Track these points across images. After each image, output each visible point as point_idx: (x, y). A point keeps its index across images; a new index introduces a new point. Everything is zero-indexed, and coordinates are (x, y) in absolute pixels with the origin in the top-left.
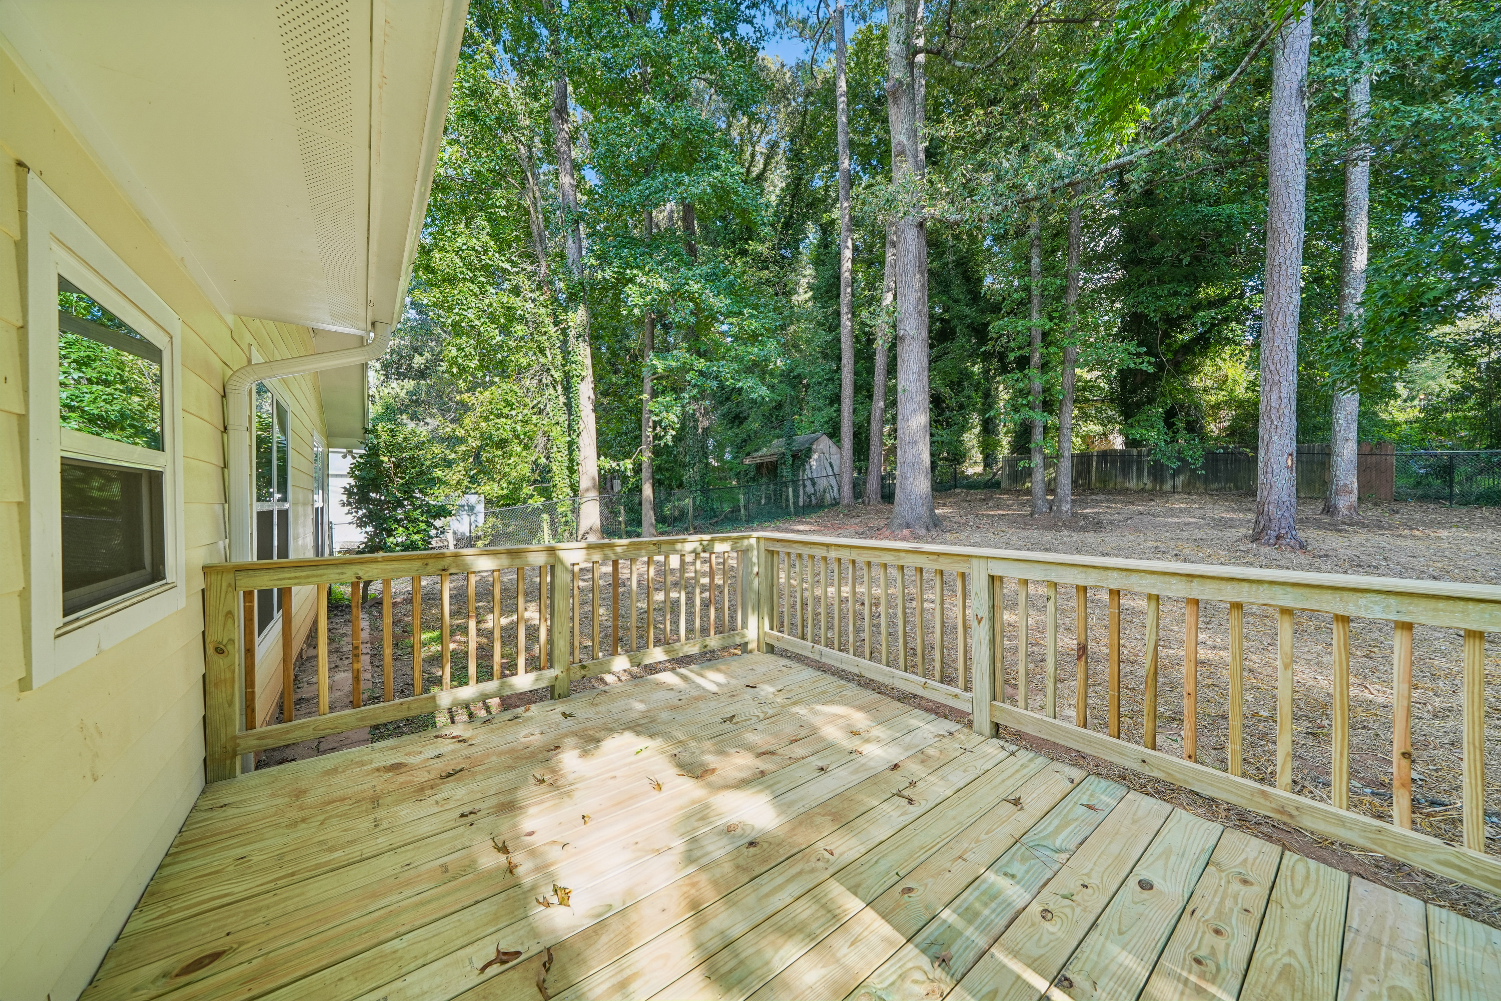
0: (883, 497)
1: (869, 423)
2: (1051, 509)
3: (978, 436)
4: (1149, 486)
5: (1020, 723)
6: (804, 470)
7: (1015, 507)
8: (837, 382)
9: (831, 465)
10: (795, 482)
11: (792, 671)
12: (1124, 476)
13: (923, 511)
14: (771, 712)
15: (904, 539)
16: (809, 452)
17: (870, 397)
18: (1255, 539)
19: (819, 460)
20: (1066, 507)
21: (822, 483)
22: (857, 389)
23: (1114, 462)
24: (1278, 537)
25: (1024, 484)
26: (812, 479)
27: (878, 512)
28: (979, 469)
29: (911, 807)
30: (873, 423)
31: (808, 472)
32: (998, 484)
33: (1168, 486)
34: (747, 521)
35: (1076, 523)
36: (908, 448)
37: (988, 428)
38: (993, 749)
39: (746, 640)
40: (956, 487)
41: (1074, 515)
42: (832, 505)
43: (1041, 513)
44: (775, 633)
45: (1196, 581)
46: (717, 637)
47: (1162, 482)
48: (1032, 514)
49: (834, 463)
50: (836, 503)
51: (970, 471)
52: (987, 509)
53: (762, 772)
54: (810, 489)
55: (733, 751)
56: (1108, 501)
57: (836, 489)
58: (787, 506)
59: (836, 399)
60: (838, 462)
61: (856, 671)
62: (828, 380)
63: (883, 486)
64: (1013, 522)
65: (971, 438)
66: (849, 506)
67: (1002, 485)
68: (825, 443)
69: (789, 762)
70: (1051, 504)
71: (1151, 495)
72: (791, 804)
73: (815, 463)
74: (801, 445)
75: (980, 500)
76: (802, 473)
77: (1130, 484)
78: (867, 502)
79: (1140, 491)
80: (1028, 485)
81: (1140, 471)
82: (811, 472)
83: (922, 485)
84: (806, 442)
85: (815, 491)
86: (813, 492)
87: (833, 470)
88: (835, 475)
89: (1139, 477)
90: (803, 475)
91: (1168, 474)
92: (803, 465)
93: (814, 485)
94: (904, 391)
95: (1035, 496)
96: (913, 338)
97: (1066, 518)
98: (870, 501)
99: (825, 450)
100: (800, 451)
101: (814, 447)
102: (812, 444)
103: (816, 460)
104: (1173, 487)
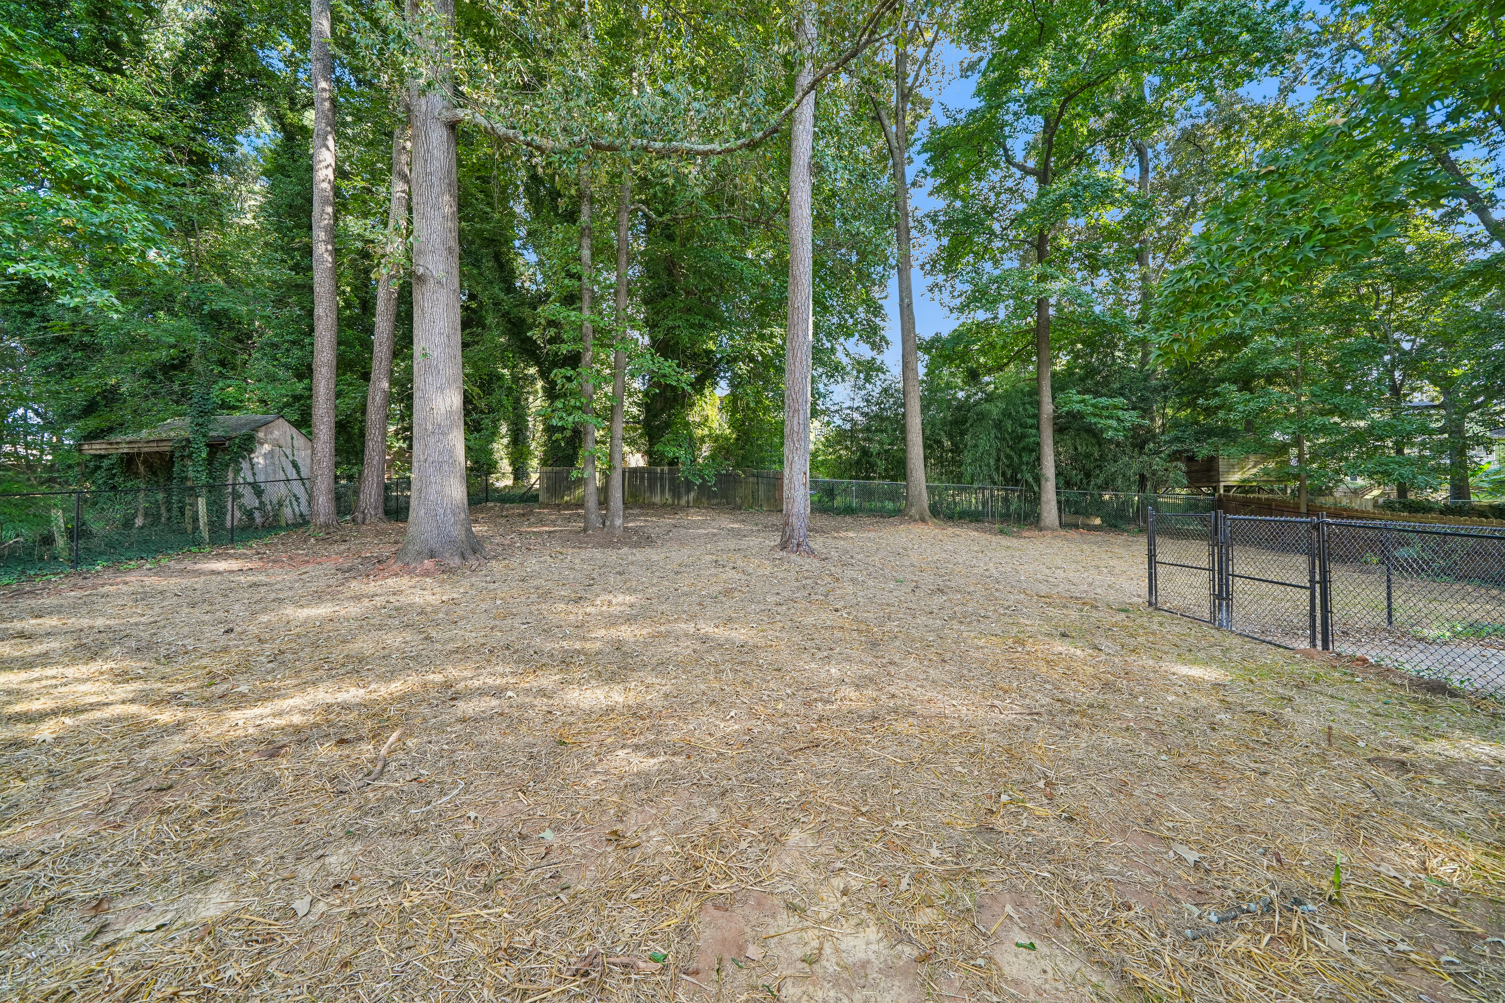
0: (387, 513)
1: (364, 412)
2: (604, 523)
3: (507, 447)
4: (670, 501)
6: (238, 471)
7: (559, 522)
8: (308, 348)
9: (295, 465)
10: (214, 489)
12: (651, 492)
13: (457, 532)
16: (248, 443)
17: (366, 377)
18: (783, 547)
19: (269, 455)
20: (618, 522)
21: (276, 491)
22: (343, 365)
23: (642, 479)
24: (798, 545)
25: (562, 497)
26: (254, 485)
27: (378, 534)
28: (509, 482)
30: (371, 409)
31: (246, 473)
32: (535, 498)
33: (683, 502)
34: (75, 562)
35: (628, 539)
36: (432, 440)
37: (518, 439)
40: (487, 500)
41: (626, 529)
42: (296, 526)
43: (594, 529)
47: (679, 498)
48: (585, 530)
49: (300, 462)
50: (302, 522)
51: (500, 484)
52: (529, 526)
54: (249, 500)
56: (643, 515)
57: (303, 500)
58: (196, 528)
59: (305, 372)
60: (309, 461)
62: (294, 343)
63: (387, 499)
64: (567, 539)
65: (500, 448)
66: (327, 526)
67: (540, 499)
68: (282, 432)
70: (604, 518)
71: (674, 509)
73: (261, 460)
74: (234, 430)
75: (519, 515)
76: (231, 476)
77: (657, 499)
78: (359, 520)
79: (664, 506)
80: (566, 498)
81: (663, 487)
82: (254, 474)
83: (455, 494)
84: (245, 425)
85: (261, 503)
86: (257, 505)
87: (298, 472)
88: (301, 479)
89: (663, 492)
90: (235, 479)
91: (683, 490)
92: (237, 463)
93: (259, 493)
94: (425, 355)
95: (587, 510)
96: (439, 282)
97: (618, 533)
98: (364, 519)
99: (282, 442)
100: (230, 439)
101: (261, 435)
102: (256, 429)
103: (265, 456)
104: (688, 502)
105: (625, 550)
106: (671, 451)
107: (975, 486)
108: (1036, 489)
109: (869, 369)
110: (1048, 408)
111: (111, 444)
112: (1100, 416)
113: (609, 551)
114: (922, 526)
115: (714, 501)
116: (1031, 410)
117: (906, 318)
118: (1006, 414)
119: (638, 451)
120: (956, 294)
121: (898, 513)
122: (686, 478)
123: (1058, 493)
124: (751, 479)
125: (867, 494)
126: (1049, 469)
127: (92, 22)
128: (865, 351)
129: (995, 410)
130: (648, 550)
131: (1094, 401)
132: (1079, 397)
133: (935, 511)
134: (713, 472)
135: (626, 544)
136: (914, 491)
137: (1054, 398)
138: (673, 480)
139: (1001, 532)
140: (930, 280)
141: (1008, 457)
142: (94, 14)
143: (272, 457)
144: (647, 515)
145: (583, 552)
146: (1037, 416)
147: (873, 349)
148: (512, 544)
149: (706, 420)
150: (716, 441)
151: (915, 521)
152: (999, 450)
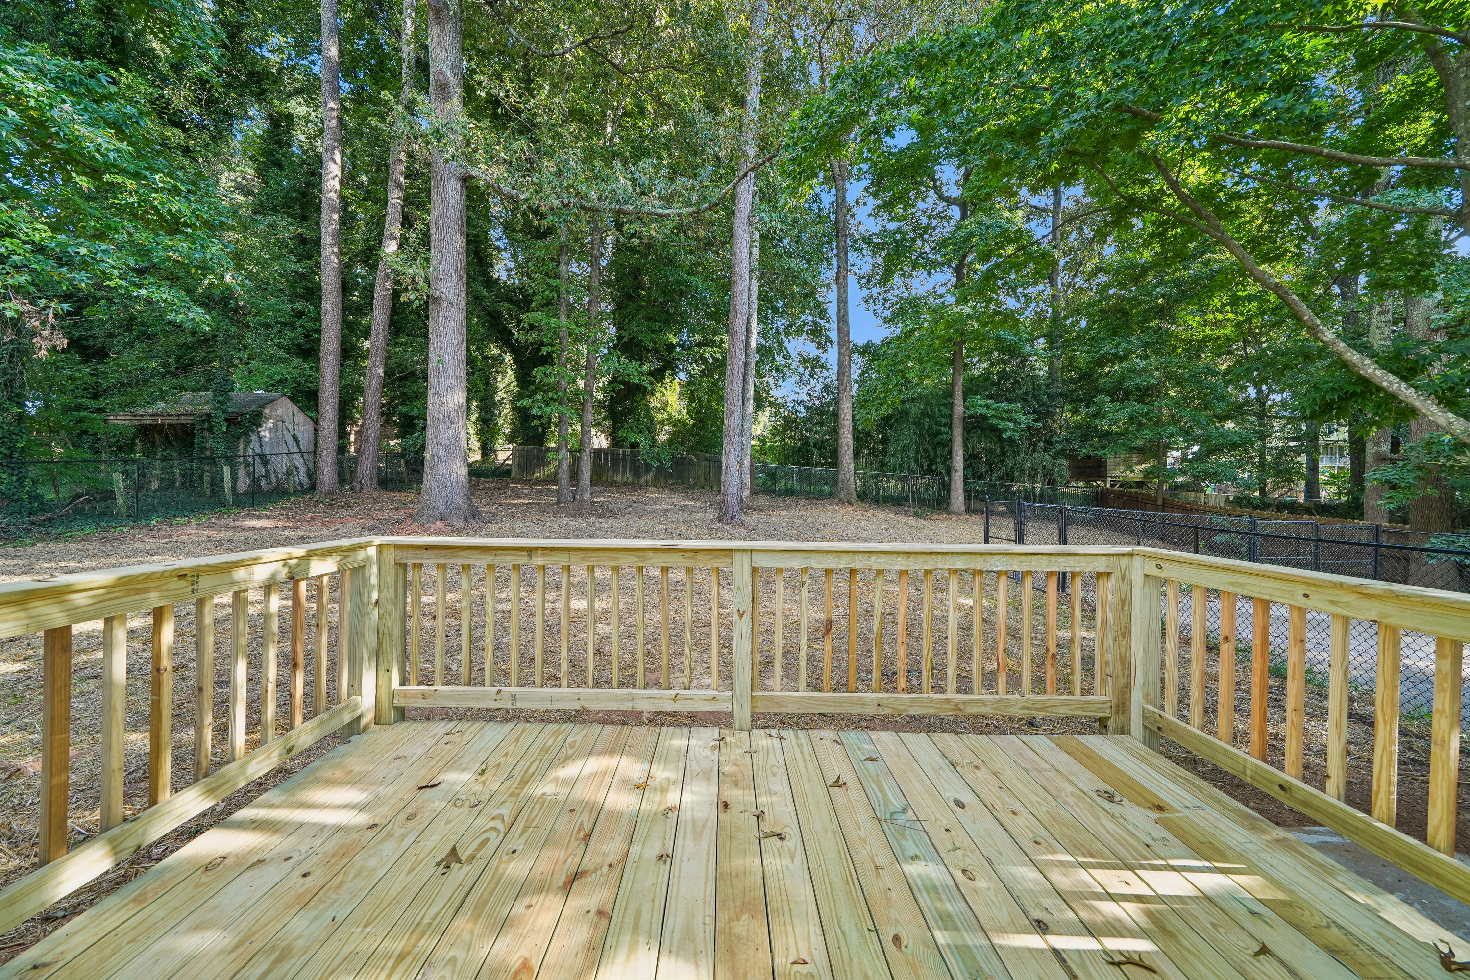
0: (384, 485)
2: (574, 498)
3: (475, 423)
4: (631, 480)
5: (780, 705)
6: (248, 443)
7: (533, 496)
9: (296, 439)
11: (467, 736)
12: (614, 471)
14: (506, 811)
15: (438, 533)
16: (257, 419)
18: (720, 520)
19: (274, 430)
20: (587, 497)
21: (281, 465)
23: (606, 459)
24: (732, 518)
25: (533, 474)
26: (262, 456)
27: (376, 501)
28: (477, 457)
29: (784, 843)
30: (367, 392)
31: (255, 446)
32: (508, 473)
33: (642, 481)
35: (595, 511)
36: (443, 428)
37: (486, 416)
38: (761, 739)
39: (358, 712)
41: (593, 503)
42: (302, 492)
43: (566, 502)
44: (413, 687)
45: (912, 556)
46: (310, 724)
47: (639, 477)
48: (558, 503)
49: (300, 437)
50: (309, 490)
52: (507, 498)
53: (600, 913)
54: (258, 470)
55: (519, 909)
56: (605, 491)
61: (577, 706)
62: (285, 324)
64: (543, 511)
66: (332, 493)
67: (513, 474)
68: (285, 408)
69: (617, 873)
70: (574, 493)
71: (634, 487)
72: (688, 934)
73: (267, 434)
74: (244, 406)
75: (495, 489)
76: (241, 447)
77: (619, 478)
78: (357, 489)
79: (625, 484)
80: (536, 475)
81: (624, 467)
82: (261, 446)
83: (459, 471)
84: (253, 402)
85: (267, 471)
86: (263, 473)
87: (298, 445)
88: (301, 452)
89: (624, 472)
90: (245, 450)
91: (642, 471)
92: (247, 435)
93: (265, 463)
94: (440, 361)
95: (560, 486)
96: (451, 303)
97: (586, 506)
98: (361, 488)
99: (285, 418)
100: (242, 414)
101: (267, 411)
102: (263, 406)
103: (270, 430)
104: (647, 481)
105: (593, 519)
106: (633, 437)
107: (897, 474)
108: (946, 479)
109: (814, 365)
110: (959, 409)
111: (135, 416)
112: (1002, 419)
113: (580, 520)
114: (850, 508)
115: (671, 481)
116: (945, 411)
117: (841, 327)
118: (924, 413)
119: (603, 432)
120: (888, 305)
121: (831, 496)
122: (645, 460)
123: (965, 483)
124: (704, 463)
125: (805, 478)
126: (958, 462)
127: (100, 19)
128: (811, 349)
129: (915, 411)
130: (612, 520)
131: (995, 405)
132: (983, 402)
133: (862, 496)
134: (670, 456)
135: (593, 515)
136: (843, 477)
137: (965, 400)
138: (633, 462)
139: (915, 515)
140: (865, 292)
141: (925, 450)
142: (102, 11)
143: (277, 431)
144: (610, 491)
145: (558, 521)
146: (951, 416)
147: (818, 348)
148: (498, 513)
149: (666, 405)
150: (674, 426)
151: (843, 503)
152: (918, 444)
